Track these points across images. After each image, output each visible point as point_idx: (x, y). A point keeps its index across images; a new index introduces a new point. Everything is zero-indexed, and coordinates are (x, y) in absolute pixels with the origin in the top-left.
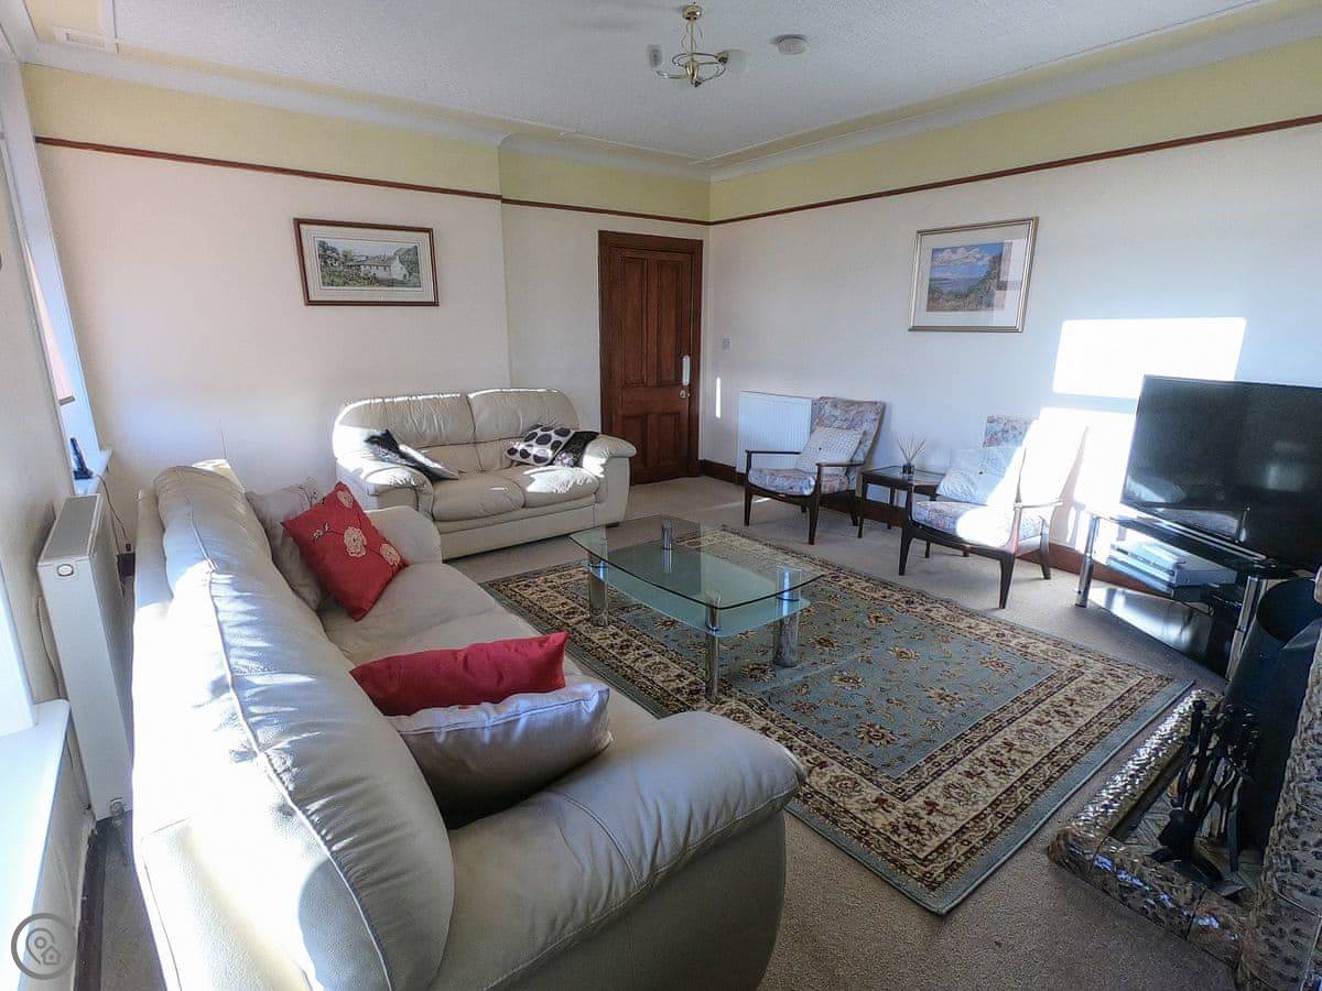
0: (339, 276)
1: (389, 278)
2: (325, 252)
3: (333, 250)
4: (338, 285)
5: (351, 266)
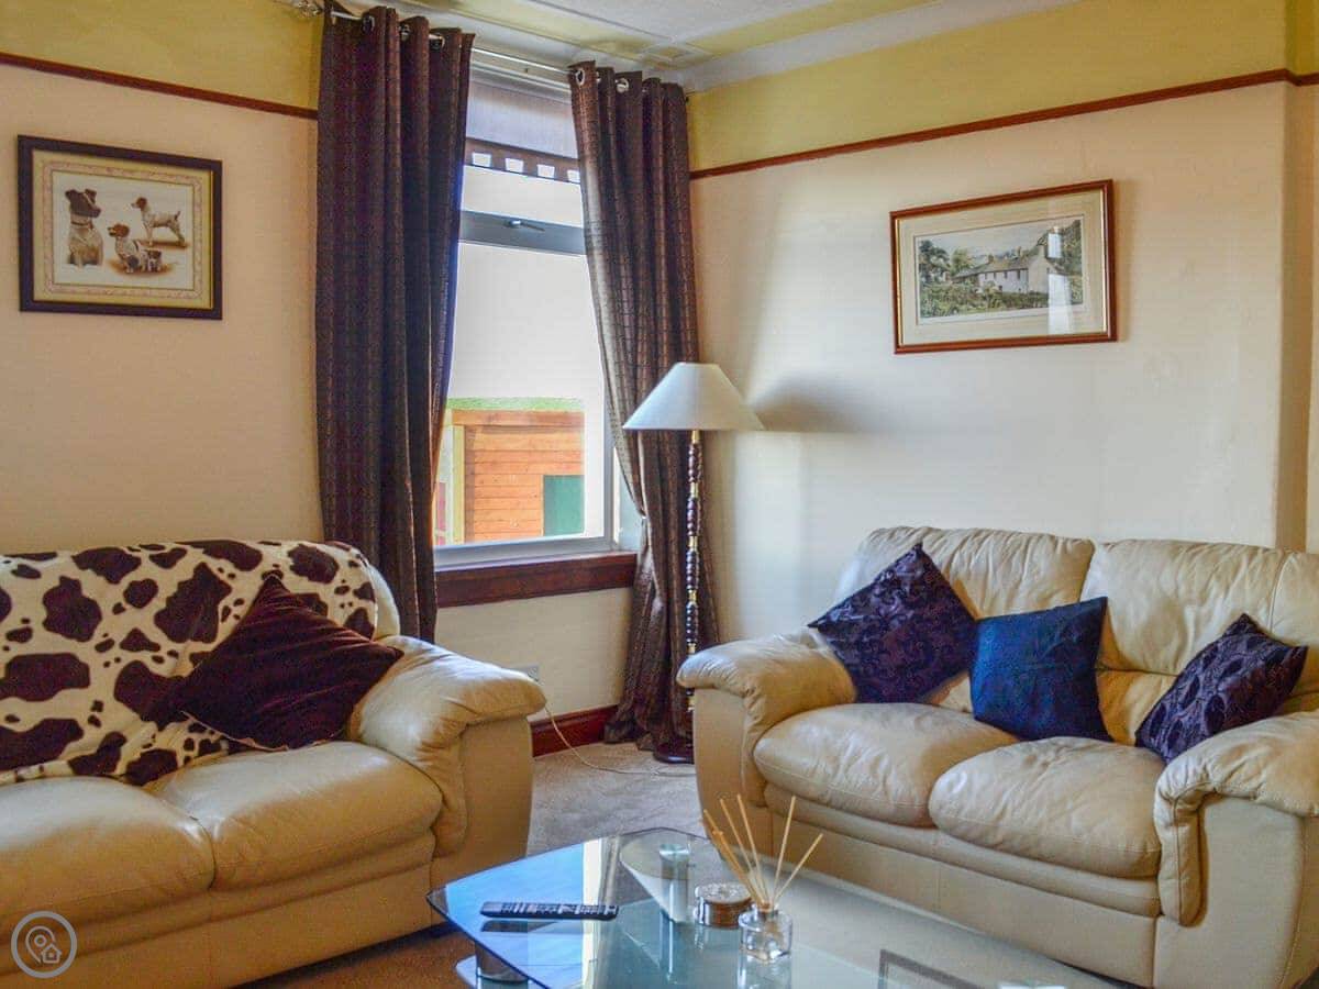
0: (946, 299)
1: (1024, 291)
2: (928, 259)
3: (941, 253)
4: (943, 314)
5: (964, 278)
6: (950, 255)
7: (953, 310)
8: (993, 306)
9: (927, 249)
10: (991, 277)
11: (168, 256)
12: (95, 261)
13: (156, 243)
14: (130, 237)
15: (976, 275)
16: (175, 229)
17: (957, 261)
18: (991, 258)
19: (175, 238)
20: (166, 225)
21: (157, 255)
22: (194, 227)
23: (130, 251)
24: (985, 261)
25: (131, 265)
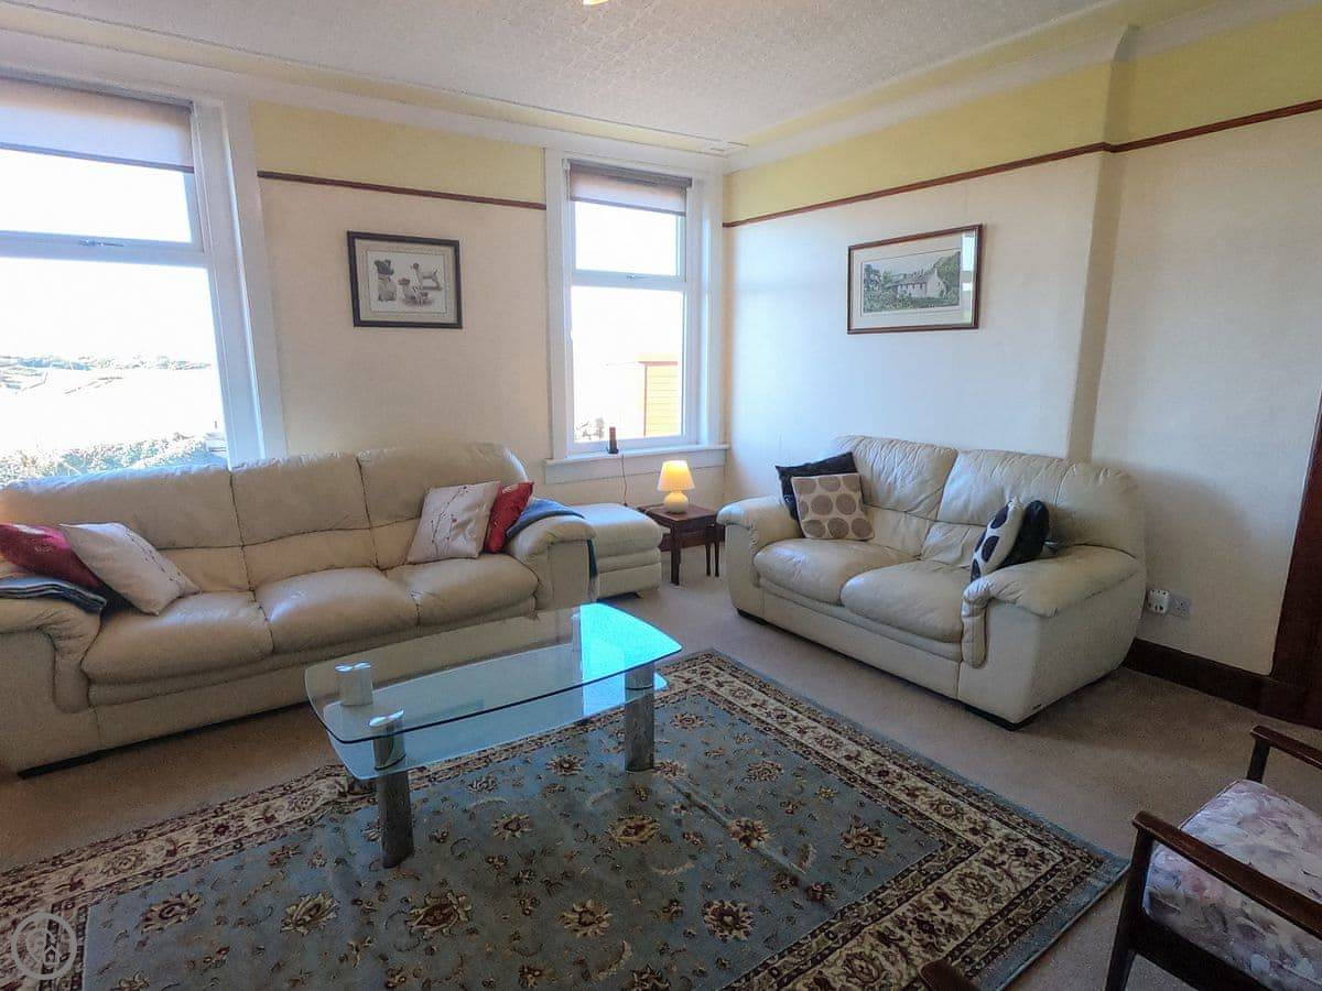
0: (878, 301)
1: (924, 296)
2: (869, 276)
3: (876, 273)
4: (876, 311)
5: (889, 288)
6: (882, 273)
7: (882, 308)
8: (905, 306)
9: (868, 269)
10: (904, 288)
11: (431, 295)
12: (392, 299)
13: (425, 288)
14: (411, 284)
15: (896, 287)
16: (435, 280)
17: (885, 278)
18: (905, 275)
19: (434, 285)
20: (429, 277)
21: (426, 295)
22: (445, 279)
23: (411, 292)
24: (902, 277)
25: (412, 300)
